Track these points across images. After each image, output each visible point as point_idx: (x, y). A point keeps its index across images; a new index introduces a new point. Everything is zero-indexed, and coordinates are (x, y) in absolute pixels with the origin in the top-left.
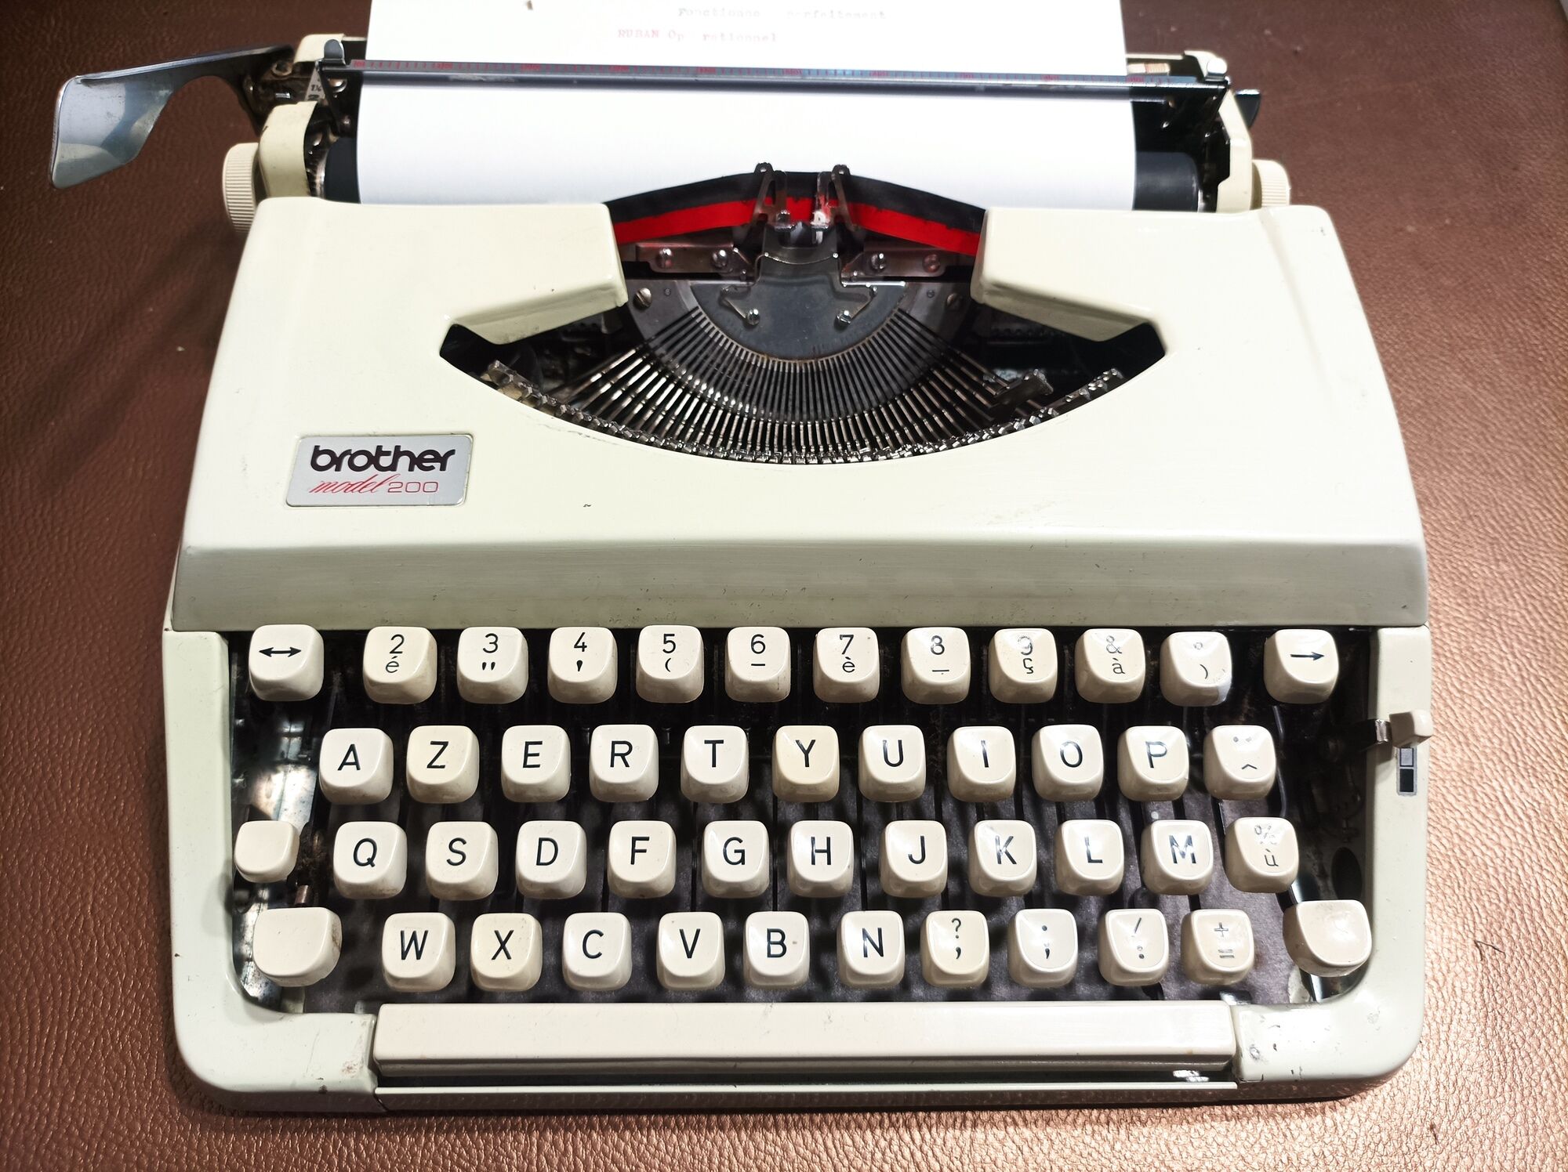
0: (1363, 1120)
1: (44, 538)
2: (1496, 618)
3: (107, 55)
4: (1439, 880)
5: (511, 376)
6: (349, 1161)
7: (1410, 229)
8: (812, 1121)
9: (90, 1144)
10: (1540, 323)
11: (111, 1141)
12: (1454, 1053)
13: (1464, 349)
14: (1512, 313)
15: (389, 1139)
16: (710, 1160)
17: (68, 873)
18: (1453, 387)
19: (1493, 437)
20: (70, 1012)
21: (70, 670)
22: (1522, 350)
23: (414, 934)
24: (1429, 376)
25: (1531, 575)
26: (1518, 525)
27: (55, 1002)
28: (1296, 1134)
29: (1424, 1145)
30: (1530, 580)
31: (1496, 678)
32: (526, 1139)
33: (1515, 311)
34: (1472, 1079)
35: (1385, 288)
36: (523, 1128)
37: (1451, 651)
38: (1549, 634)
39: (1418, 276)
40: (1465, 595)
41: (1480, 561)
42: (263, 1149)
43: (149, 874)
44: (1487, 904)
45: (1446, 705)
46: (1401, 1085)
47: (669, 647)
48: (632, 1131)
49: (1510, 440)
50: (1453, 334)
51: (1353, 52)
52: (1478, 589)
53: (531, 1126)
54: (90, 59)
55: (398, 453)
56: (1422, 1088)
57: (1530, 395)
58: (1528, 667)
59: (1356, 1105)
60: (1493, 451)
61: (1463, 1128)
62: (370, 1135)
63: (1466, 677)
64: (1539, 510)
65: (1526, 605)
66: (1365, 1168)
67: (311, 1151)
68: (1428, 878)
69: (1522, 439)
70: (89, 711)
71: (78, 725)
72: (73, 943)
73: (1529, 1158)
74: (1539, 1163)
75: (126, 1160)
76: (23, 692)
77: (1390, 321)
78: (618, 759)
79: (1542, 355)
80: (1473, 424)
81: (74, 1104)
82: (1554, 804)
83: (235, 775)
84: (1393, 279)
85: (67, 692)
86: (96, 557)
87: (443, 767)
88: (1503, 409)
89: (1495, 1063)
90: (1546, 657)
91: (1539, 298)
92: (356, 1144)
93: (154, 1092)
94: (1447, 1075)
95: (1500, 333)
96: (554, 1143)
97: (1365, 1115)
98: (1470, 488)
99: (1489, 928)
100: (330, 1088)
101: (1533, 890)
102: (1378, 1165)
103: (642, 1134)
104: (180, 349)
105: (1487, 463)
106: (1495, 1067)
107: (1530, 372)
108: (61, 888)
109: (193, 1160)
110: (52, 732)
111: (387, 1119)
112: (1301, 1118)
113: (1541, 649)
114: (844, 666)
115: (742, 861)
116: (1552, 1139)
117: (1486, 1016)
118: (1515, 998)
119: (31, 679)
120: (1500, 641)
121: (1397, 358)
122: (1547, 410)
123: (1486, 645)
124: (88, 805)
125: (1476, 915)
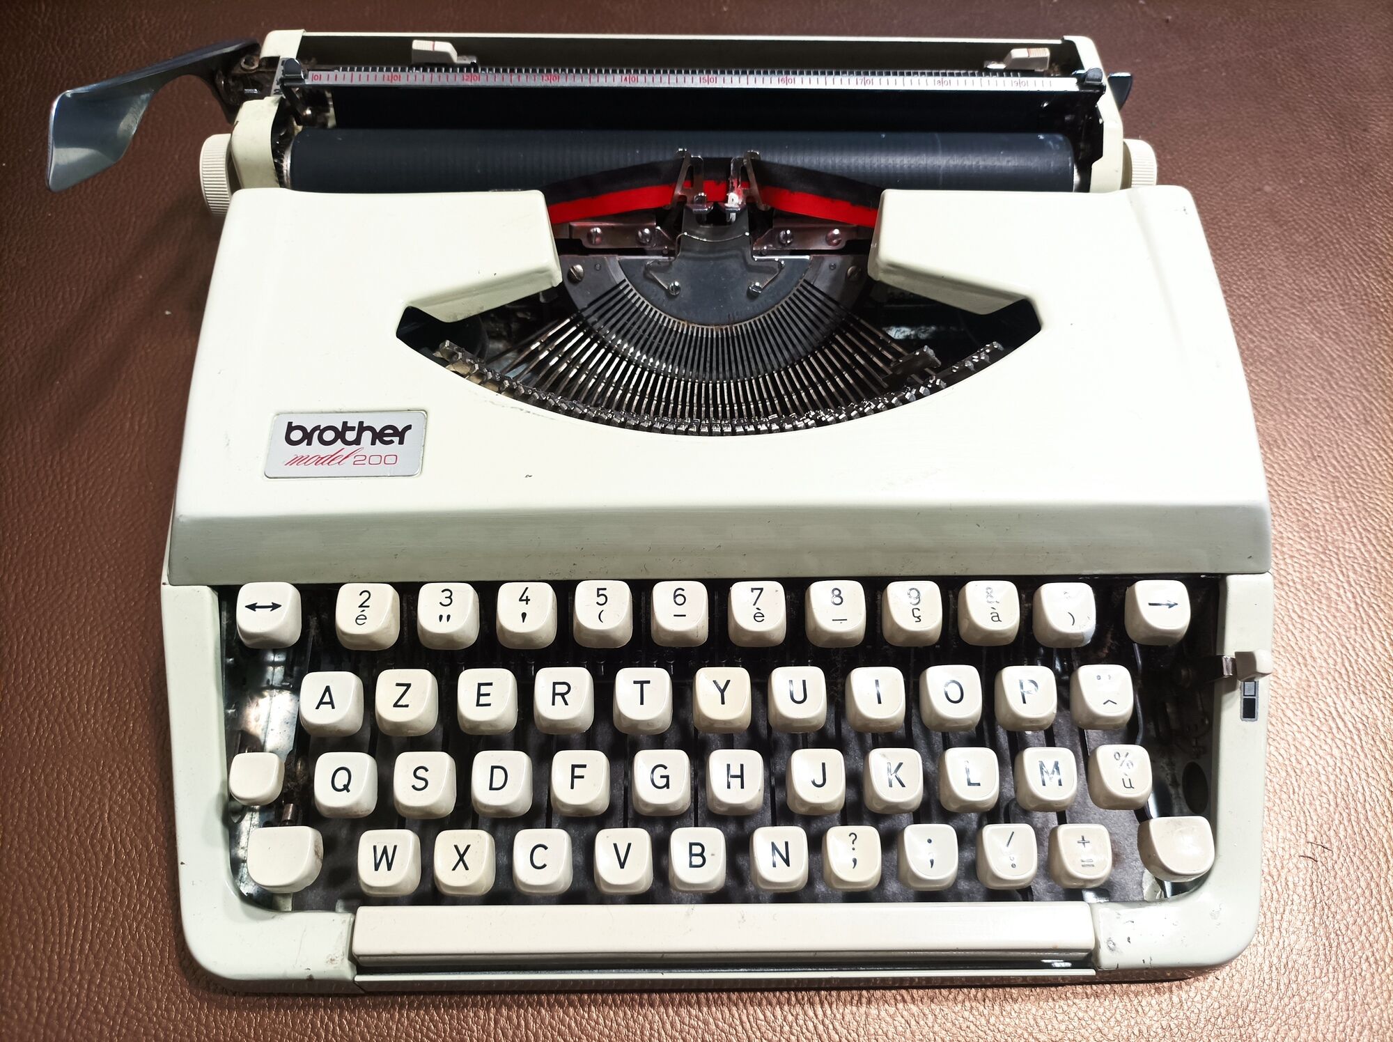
0: (1205, 997)
1: (55, 487)
2: (1335, 550)
3: (93, 38)
4: (1277, 787)
5: (460, 354)
6: (334, 1034)
7: (1267, 188)
8: (729, 998)
9: (114, 1020)
10: (1382, 275)
11: (132, 1017)
12: (1286, 939)
13: (1314, 301)
14: (1357, 267)
15: (368, 1015)
16: (642, 1032)
17: (87, 786)
18: (1302, 337)
19: (1337, 384)
20: (93, 907)
21: (82, 606)
22: (1366, 302)
23: (385, 848)
24: (1281, 327)
25: (1366, 511)
26: (1357, 465)
27: (80, 898)
28: (1147, 1009)
29: (1257, 1019)
30: (1367, 515)
31: (1333, 605)
32: (485, 1015)
33: (1361, 265)
34: (1300, 961)
35: (1243, 244)
36: (482, 1006)
37: (1293, 581)
38: (1381, 564)
39: (1273, 233)
40: (1308, 530)
41: (1322, 498)
42: (260, 1025)
43: (156, 786)
44: (1319, 808)
45: (1288, 630)
46: (1239, 967)
47: (602, 600)
48: (575, 1008)
49: (1352, 386)
50: (1304, 288)
51: (1220, 19)
52: (1319, 524)
53: (488, 1003)
54: (78, 41)
55: (362, 428)
56: (1257, 970)
57: (1371, 344)
58: (1362, 595)
59: (1199, 984)
60: (1337, 396)
61: (1292, 1004)
62: (352, 1012)
63: (1306, 604)
64: (1377, 450)
65: (1362, 538)
66: (1205, 1038)
67: (302, 1025)
68: (1266, 785)
69: (1364, 385)
70: (99, 641)
71: (91, 655)
72: (93, 846)
73: (1348, 1030)
74: (1357, 1035)
75: (146, 1034)
76: (42, 625)
77: (1247, 276)
78: (558, 698)
79: (1383, 307)
80: (1320, 372)
81: (99, 986)
82: (1381, 719)
83: (227, 707)
84: (1250, 236)
85: (80, 625)
86: (100, 504)
87: (407, 706)
88: (1347, 357)
89: (1321, 948)
90: (1378, 586)
91: (1382, 253)
92: (340, 1020)
93: (167, 975)
94: (1279, 958)
95: (1346, 286)
96: (509, 1019)
97: (1207, 993)
98: (1315, 430)
99: (1319, 829)
100: (316, 976)
101: (1360, 795)
102: (1218, 1036)
103: (583, 1010)
104: (167, 313)
105: (1331, 408)
106: (1321, 952)
107: (1372, 323)
108: (81, 798)
109: (202, 1033)
110: (69, 661)
111: (366, 998)
112: (1152, 996)
113: (1373, 578)
114: (755, 617)
115: (667, 785)
116: (1369, 1014)
117: (1315, 907)
118: (1341, 890)
119: (49, 614)
120: (1338, 572)
121: (1252, 311)
122: (1387, 358)
123: (1326, 575)
124: (102, 726)
125: (1308, 818)
